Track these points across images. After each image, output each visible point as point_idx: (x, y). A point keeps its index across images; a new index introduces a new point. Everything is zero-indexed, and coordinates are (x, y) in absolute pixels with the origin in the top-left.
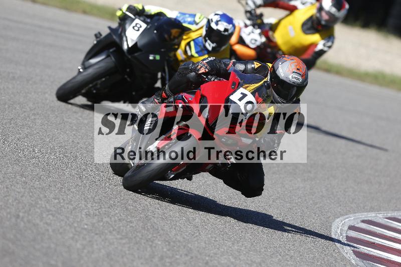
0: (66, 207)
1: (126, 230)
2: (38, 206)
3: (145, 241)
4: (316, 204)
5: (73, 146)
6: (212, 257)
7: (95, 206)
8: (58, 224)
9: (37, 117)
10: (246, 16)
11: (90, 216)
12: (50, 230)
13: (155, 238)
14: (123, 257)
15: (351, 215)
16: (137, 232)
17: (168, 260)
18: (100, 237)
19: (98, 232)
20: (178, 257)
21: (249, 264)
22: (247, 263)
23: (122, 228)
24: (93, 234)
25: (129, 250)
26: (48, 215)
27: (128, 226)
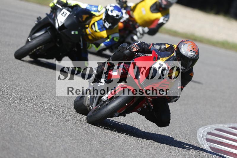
0: (40, 121)
1: (75, 135)
2: (24, 121)
3: (87, 141)
4: (188, 119)
5: (44, 85)
6: (126, 151)
7: (57, 121)
8: (35, 131)
9: (23, 68)
10: (117, 2)
11: (54, 126)
12: (31, 135)
13: (92, 140)
14: (73, 151)
15: (209, 126)
16: (82, 136)
17: (100, 153)
18: (60, 139)
19: (59, 136)
20: (106, 150)
21: (148, 155)
22: (147, 154)
23: (73, 133)
24: (56, 137)
25: (77, 147)
26: (29, 126)
27: (77, 133)
